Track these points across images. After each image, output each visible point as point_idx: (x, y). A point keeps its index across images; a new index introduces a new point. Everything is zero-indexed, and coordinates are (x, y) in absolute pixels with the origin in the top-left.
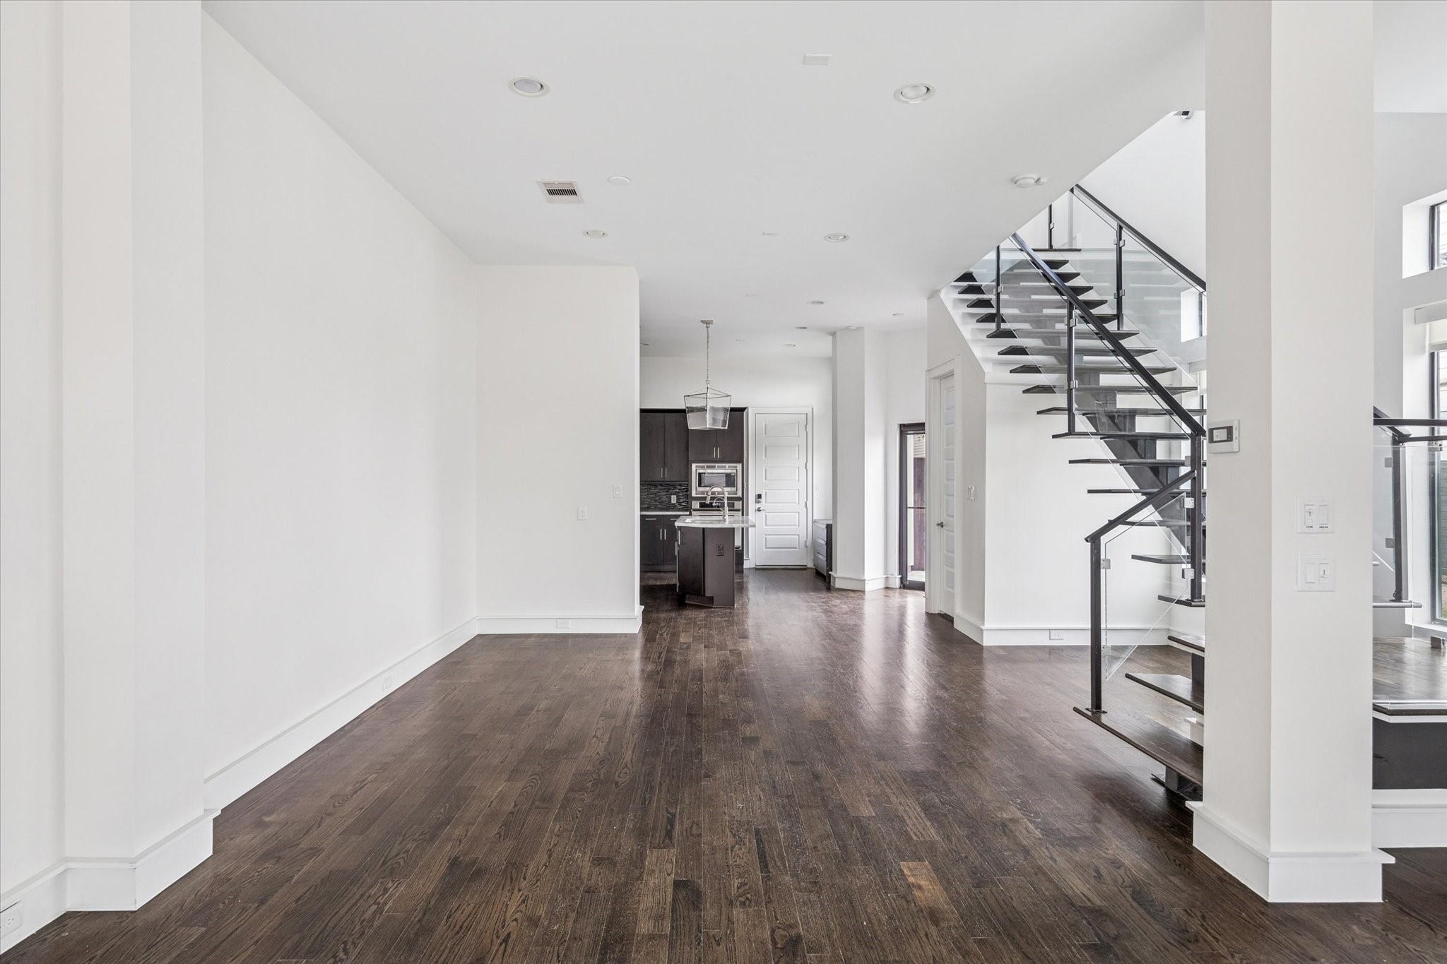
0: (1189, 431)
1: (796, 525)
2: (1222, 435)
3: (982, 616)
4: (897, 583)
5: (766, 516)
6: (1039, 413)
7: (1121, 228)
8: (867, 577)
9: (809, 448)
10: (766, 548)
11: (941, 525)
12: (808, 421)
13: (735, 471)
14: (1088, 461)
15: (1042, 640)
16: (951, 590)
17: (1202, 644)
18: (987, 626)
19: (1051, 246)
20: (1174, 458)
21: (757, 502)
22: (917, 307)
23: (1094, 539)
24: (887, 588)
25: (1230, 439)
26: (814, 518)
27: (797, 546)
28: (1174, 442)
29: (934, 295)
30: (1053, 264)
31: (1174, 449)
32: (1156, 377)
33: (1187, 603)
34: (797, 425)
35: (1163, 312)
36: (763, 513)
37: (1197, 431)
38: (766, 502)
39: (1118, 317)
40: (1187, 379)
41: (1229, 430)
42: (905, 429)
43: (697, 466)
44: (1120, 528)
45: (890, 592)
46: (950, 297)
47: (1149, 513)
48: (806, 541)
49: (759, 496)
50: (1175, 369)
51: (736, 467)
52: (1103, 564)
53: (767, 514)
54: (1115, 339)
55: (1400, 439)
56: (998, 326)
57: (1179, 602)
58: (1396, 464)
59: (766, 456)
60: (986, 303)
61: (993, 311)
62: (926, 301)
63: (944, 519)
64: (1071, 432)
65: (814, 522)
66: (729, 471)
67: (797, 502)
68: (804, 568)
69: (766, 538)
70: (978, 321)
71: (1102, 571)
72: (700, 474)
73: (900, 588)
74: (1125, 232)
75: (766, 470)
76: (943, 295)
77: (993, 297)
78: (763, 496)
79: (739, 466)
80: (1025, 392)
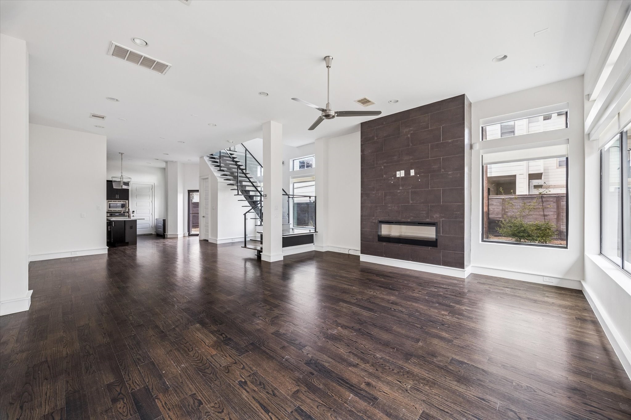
0: (260, 195)
1: (148, 221)
2: (265, 196)
3: (217, 237)
4: (187, 235)
6: (231, 190)
7: (246, 150)
8: (178, 233)
9: (153, 195)
11: (204, 217)
12: (153, 188)
13: (125, 203)
14: (242, 200)
15: (230, 241)
16: (207, 233)
17: (262, 232)
18: (218, 239)
19: (230, 149)
20: (256, 200)
21: (133, 213)
22: (196, 159)
23: (245, 214)
24: (184, 236)
25: (266, 196)
27: (148, 228)
28: (256, 197)
29: (202, 157)
30: (231, 154)
31: (256, 198)
32: (253, 183)
33: (260, 225)
34: (149, 188)
35: (254, 169)
37: (261, 195)
38: (136, 213)
39: (246, 169)
40: (259, 185)
41: (266, 195)
42: (189, 192)
43: (108, 201)
44: (248, 213)
45: (185, 237)
46: (206, 159)
47: (252, 210)
48: (153, 225)
49: (134, 211)
50: (257, 182)
51: (126, 201)
52: (246, 219)
54: (245, 174)
55: (289, 197)
56: (220, 168)
57: (258, 226)
58: (288, 201)
59: (136, 198)
60: (217, 162)
61: (219, 164)
62: (199, 158)
63: (204, 215)
64: (238, 194)
65: (156, 219)
66: (123, 203)
67: (148, 213)
68: (151, 234)
70: (215, 166)
71: (246, 220)
72: (110, 204)
74: (247, 151)
75: (136, 203)
76: (204, 157)
77: (218, 161)
79: (127, 201)
80: (227, 185)
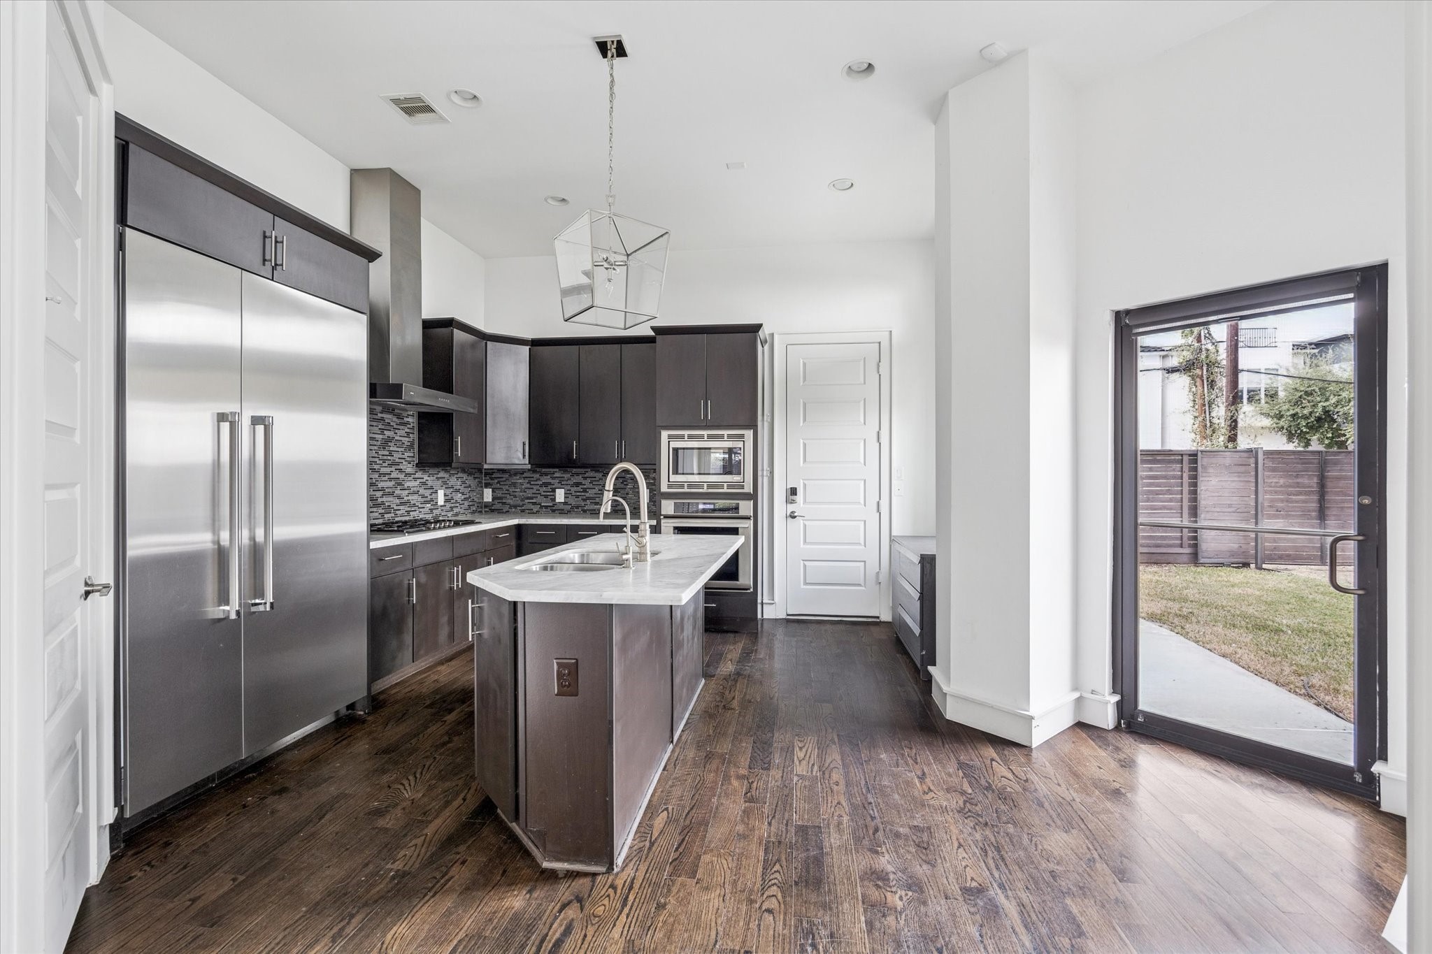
1: (860, 544)
4: (1109, 717)
5: (805, 526)
10: (806, 583)
12: (882, 357)
13: (740, 444)
21: (790, 502)
24: (1080, 725)
26: (894, 533)
27: (862, 582)
34: (862, 362)
36: (799, 522)
43: (670, 437)
48: (878, 573)
49: (793, 491)
51: (743, 436)
53: (806, 523)
59: (805, 420)
65: (892, 540)
66: (729, 445)
67: (862, 502)
68: (874, 623)
69: (805, 566)
72: (676, 450)
73: (1117, 728)
75: (805, 445)
78: (800, 492)
79: (749, 434)
